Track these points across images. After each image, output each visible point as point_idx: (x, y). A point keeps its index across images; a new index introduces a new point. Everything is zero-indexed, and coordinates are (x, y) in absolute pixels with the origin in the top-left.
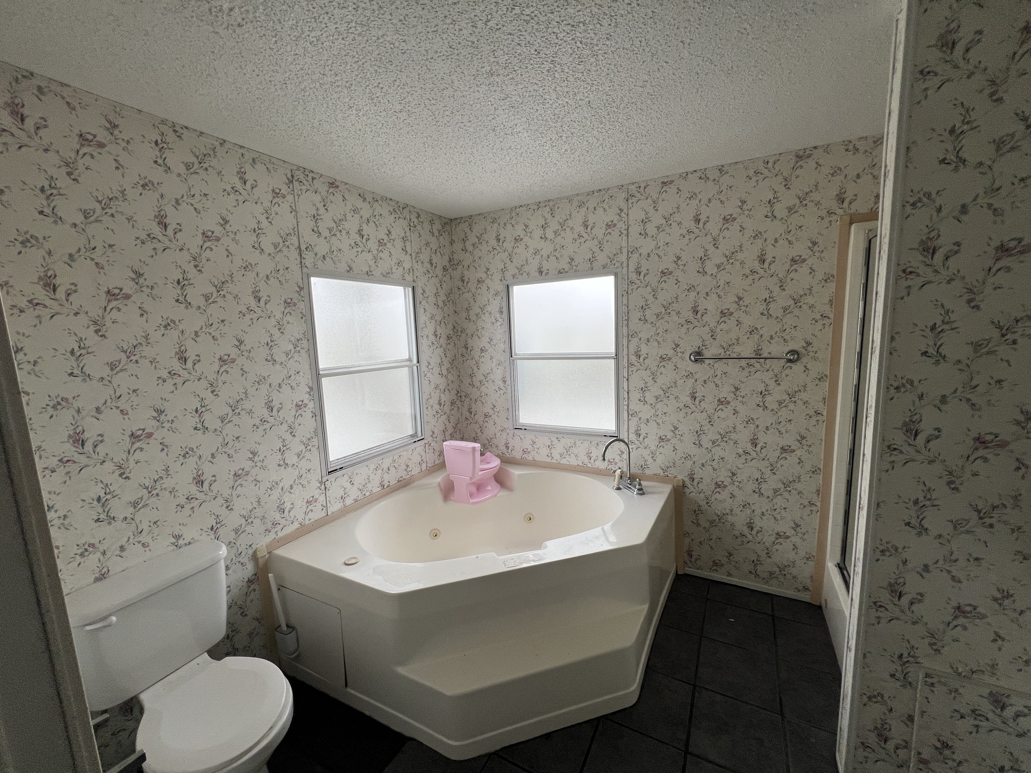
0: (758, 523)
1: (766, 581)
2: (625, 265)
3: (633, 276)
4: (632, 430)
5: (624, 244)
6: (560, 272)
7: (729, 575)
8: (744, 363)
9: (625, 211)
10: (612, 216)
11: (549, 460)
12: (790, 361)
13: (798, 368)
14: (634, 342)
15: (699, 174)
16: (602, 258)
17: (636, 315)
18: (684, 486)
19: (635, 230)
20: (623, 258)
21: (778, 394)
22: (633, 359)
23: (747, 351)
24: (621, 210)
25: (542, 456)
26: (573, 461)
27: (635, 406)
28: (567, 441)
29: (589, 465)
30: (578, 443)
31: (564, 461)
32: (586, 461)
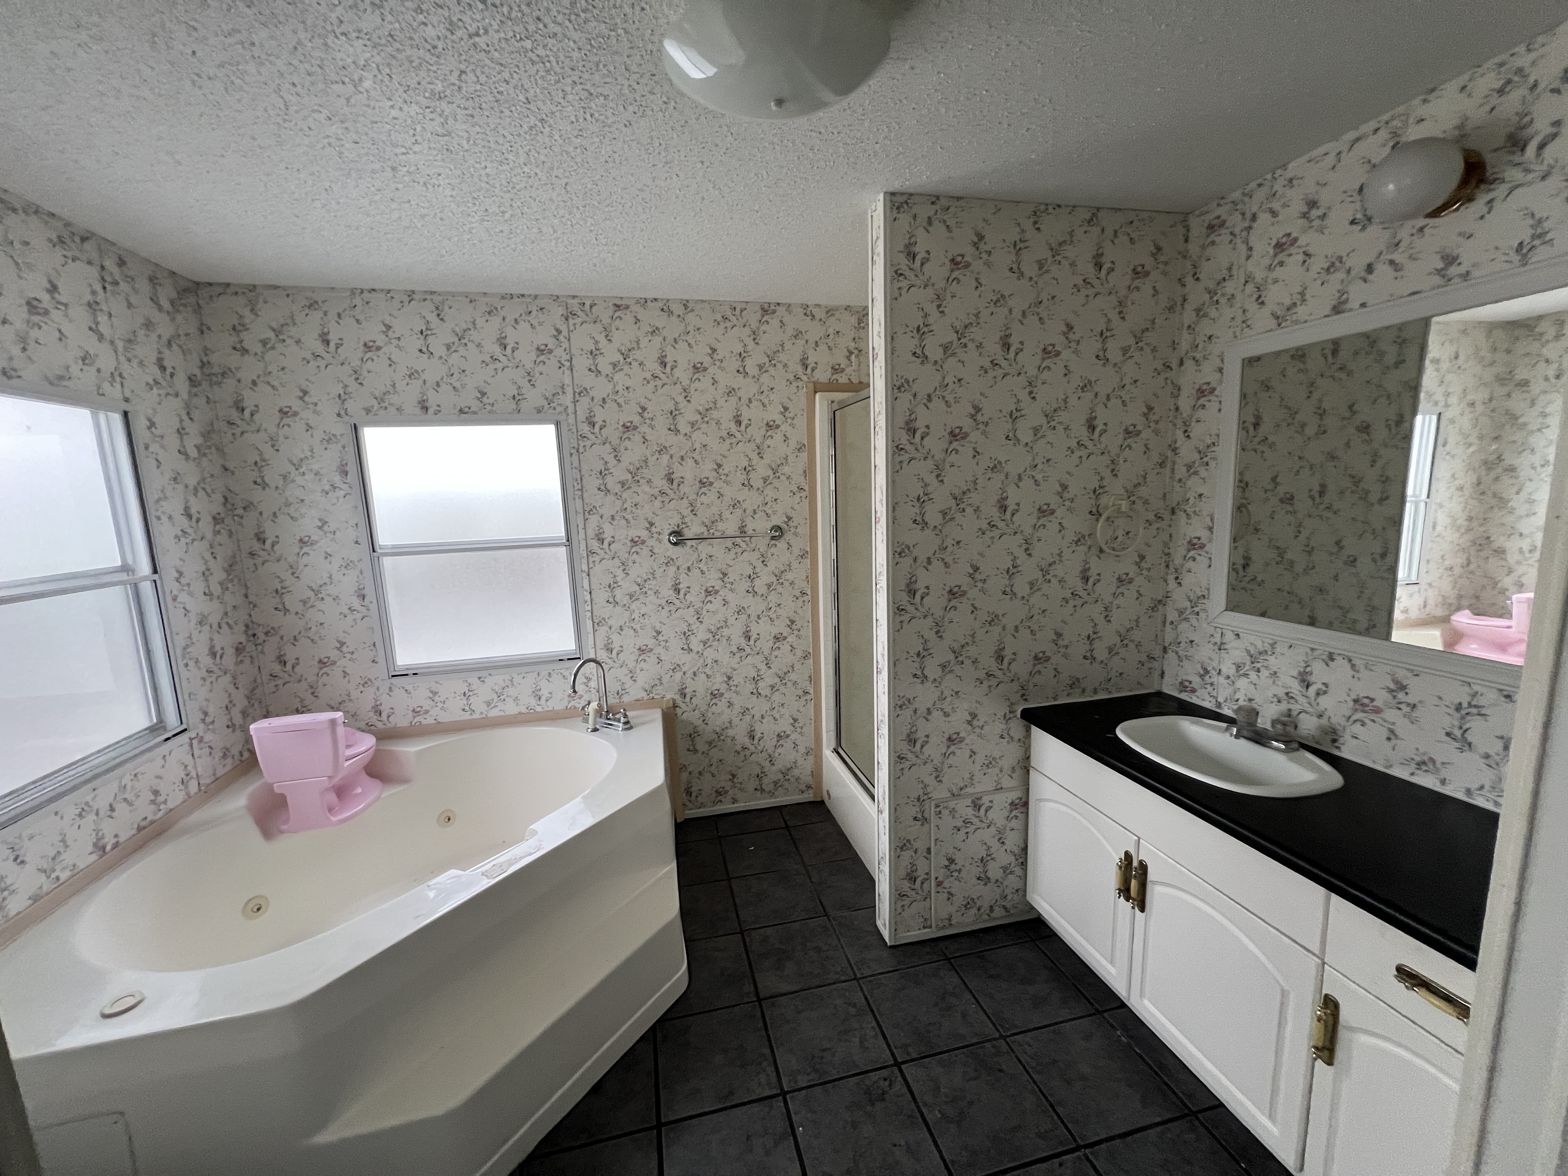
0: (759, 729)
1: (772, 794)
2: (571, 410)
3: (585, 429)
4: (600, 644)
5: (567, 380)
6: (461, 411)
7: (735, 801)
8: (729, 543)
9: (565, 333)
10: (544, 336)
11: (467, 716)
12: (773, 538)
13: (781, 544)
14: (594, 520)
15: (660, 304)
16: (533, 397)
17: (592, 483)
18: (675, 706)
19: (582, 363)
20: (567, 400)
21: (765, 577)
22: (595, 545)
23: (730, 527)
24: (559, 332)
25: (454, 713)
26: (510, 709)
27: (603, 610)
28: (498, 680)
29: (539, 709)
30: (517, 679)
31: (494, 713)
32: (533, 702)
